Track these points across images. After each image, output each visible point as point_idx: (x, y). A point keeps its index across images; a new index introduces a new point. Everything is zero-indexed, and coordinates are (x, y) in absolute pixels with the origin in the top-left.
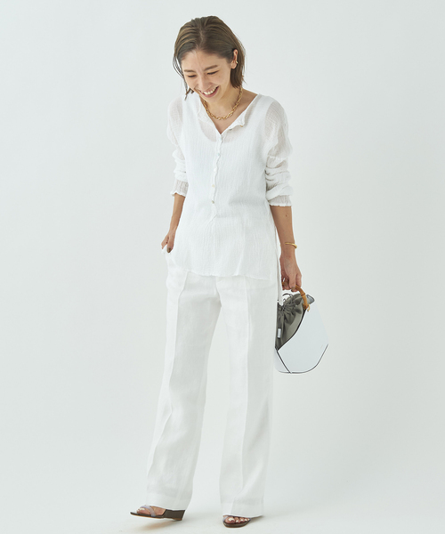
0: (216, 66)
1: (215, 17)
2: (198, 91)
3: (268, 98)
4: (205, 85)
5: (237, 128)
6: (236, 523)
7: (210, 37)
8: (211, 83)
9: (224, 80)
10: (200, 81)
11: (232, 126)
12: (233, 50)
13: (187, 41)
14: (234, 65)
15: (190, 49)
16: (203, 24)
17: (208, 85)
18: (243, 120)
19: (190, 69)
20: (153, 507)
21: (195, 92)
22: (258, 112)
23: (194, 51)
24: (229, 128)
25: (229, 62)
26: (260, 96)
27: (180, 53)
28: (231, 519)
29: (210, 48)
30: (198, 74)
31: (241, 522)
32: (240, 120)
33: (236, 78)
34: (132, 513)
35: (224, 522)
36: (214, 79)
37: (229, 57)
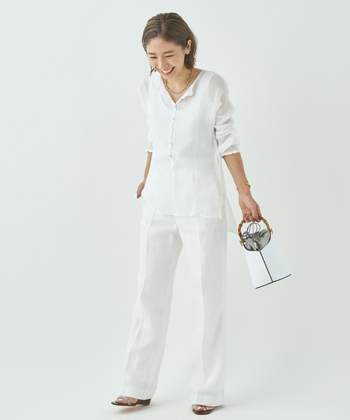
0: (172, 51)
1: (175, 14)
2: (159, 70)
3: (210, 72)
4: (163, 65)
5: (188, 98)
6: (203, 411)
7: (169, 29)
8: (168, 64)
9: (179, 63)
10: (159, 61)
11: (183, 97)
12: (188, 40)
13: (151, 30)
14: (187, 51)
15: (154, 37)
16: (165, 18)
17: (166, 66)
18: (191, 92)
19: (152, 52)
20: (129, 398)
21: (157, 72)
22: (203, 84)
23: (156, 38)
24: (182, 98)
25: (183, 49)
26: (205, 71)
27: (146, 39)
28: (199, 408)
29: (169, 37)
30: (159, 56)
31: (208, 411)
32: (189, 92)
33: (189, 61)
34: (112, 403)
35: (194, 410)
36: (170, 61)
37: (184, 45)
